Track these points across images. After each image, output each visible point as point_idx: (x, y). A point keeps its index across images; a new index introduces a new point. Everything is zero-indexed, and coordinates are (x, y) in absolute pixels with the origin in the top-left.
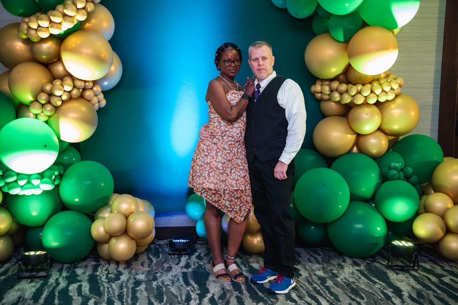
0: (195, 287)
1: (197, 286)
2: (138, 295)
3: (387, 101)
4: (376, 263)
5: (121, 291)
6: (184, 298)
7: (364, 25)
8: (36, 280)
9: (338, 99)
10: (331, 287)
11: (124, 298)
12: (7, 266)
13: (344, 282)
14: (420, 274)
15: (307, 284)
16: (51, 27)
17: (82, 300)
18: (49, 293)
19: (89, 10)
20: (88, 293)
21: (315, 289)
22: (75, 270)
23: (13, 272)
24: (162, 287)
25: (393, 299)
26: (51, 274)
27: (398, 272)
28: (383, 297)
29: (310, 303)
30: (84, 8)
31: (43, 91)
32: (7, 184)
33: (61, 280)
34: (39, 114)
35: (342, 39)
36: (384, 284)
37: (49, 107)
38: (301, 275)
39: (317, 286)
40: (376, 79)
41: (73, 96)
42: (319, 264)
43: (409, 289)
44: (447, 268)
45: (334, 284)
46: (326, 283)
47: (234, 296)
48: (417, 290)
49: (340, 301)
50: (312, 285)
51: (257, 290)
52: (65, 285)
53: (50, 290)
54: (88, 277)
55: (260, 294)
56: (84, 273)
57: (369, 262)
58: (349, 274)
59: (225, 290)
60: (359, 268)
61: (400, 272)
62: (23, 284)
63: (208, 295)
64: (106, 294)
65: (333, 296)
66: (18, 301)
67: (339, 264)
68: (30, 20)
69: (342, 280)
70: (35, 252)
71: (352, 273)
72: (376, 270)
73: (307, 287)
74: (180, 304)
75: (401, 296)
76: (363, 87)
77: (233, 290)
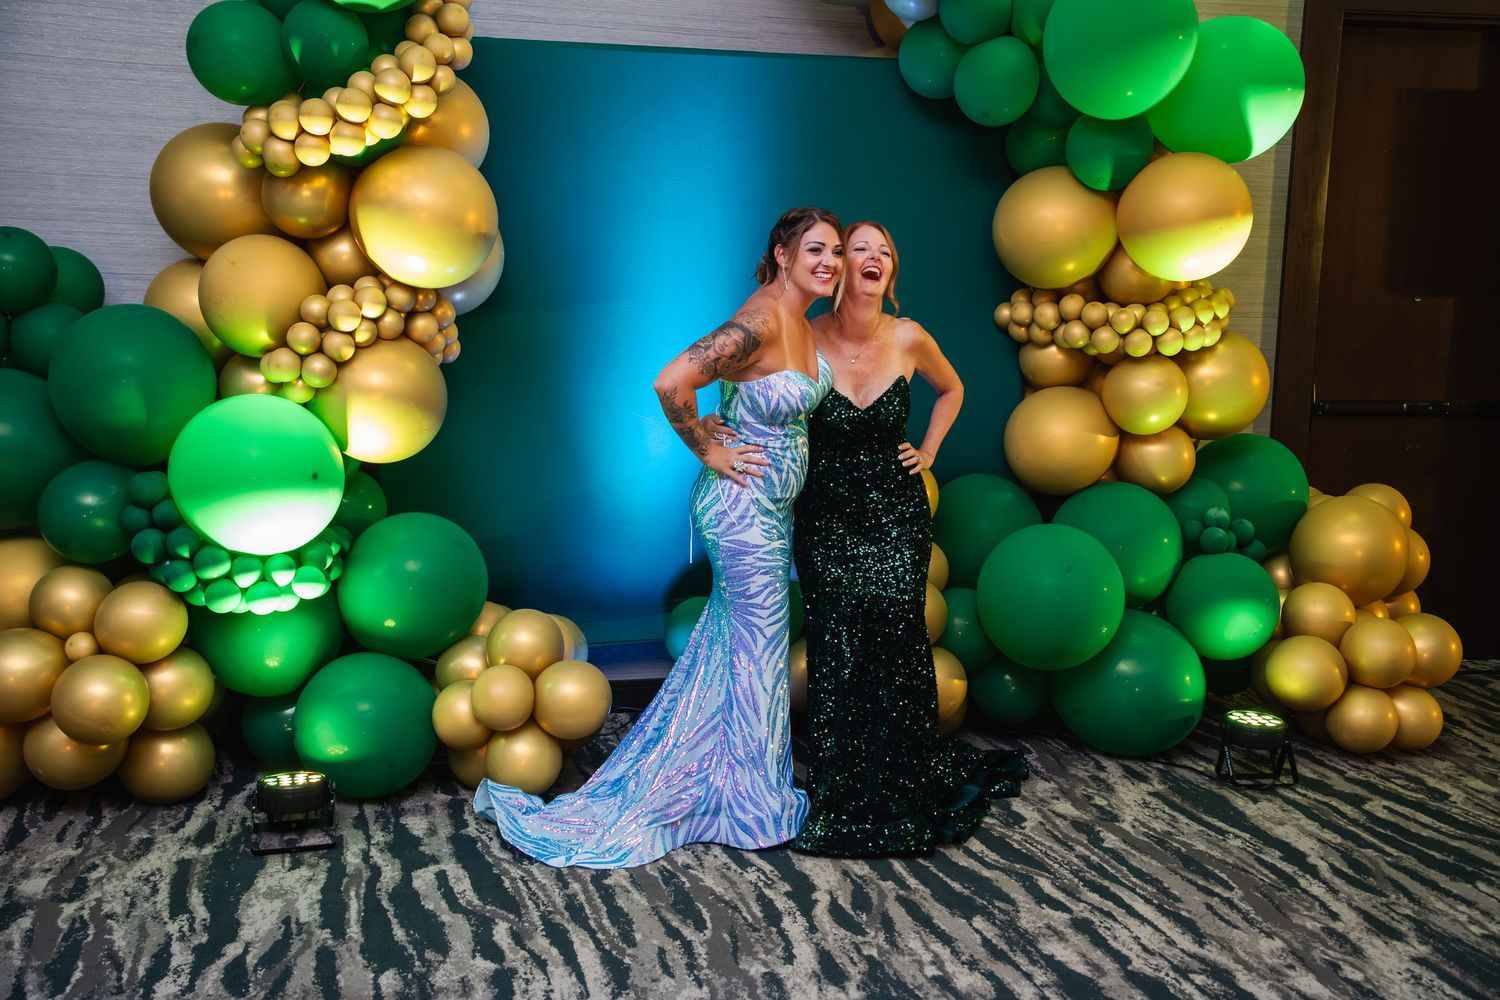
0: (768, 872)
1: (772, 868)
2: (621, 902)
3: (1204, 350)
4: (1180, 769)
5: (567, 892)
6: (757, 910)
7: (1157, 150)
8: (307, 857)
9: (1081, 343)
10: (1124, 854)
11: (589, 919)
12: (203, 809)
13: (1144, 834)
14: (1304, 795)
15: (1056, 846)
16: (337, 135)
17: (472, 926)
18: (365, 904)
19: (443, 86)
20: (476, 902)
21: (1084, 860)
22: (403, 821)
23: (229, 831)
24: (673, 876)
25: (1303, 883)
26: (341, 838)
27: (1250, 792)
28: (1272, 876)
29: (1106, 909)
30: (429, 83)
31: (300, 318)
32: (204, 584)
33: (377, 856)
34: (288, 384)
35: (1104, 185)
36: (1247, 836)
37: (318, 364)
38: (1024, 820)
39: (1087, 853)
40: (1175, 291)
41: (385, 333)
42: (1042, 778)
43: (1317, 846)
44: (1352, 774)
45: (1125, 842)
46: (1103, 841)
47: (892, 896)
48: (1338, 850)
49: (1177, 899)
50: (1071, 849)
51: (941, 875)
52: (396, 873)
53: (362, 891)
54: (451, 847)
55: (956, 886)
56: (432, 831)
57: (1161, 766)
58: (1139, 808)
59: (854, 877)
60: (1151, 787)
61: (1257, 795)
62: (276, 874)
63: (816, 895)
64: (529, 903)
65: (1146, 882)
66: (288, 935)
67: (1095, 778)
68: (276, 114)
69: (1134, 827)
70: (293, 776)
71: (1146, 805)
72: (1194, 790)
73: (1062, 857)
74: (756, 930)
75: (1313, 871)
76: (1148, 311)
77: (874, 876)
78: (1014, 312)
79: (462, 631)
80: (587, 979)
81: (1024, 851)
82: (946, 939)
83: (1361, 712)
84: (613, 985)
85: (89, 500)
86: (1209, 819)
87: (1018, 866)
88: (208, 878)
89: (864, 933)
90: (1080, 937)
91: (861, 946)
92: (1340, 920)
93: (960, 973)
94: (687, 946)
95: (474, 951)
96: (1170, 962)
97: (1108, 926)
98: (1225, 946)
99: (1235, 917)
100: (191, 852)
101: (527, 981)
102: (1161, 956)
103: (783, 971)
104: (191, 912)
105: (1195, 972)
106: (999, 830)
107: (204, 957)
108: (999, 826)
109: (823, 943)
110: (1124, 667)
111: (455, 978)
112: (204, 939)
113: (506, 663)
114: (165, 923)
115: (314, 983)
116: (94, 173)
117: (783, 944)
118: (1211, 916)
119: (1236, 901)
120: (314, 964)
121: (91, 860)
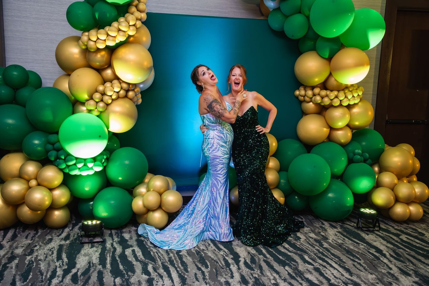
1: (228, 251)
2: (184, 260)
3: (355, 104)
4: (346, 225)
5: (169, 256)
6: (223, 263)
7: (342, 46)
8: (96, 244)
10: (329, 249)
11: (175, 264)
12: (67, 230)
13: (335, 243)
14: (382, 233)
15: (310, 246)
16: (108, 40)
17: (142, 265)
18: (111, 258)
19: (138, 26)
20: (143, 259)
21: (318, 250)
22: (123, 235)
23: (74, 236)
24: (199, 252)
25: (381, 259)
26: (105, 239)
27: (366, 232)
28: (372, 257)
29: (324, 265)
30: (134, 25)
31: (97, 91)
32: (68, 166)
33: (115, 245)
34: (93, 110)
35: (327, 56)
36: (365, 245)
37: (101, 104)
38: (301, 238)
39: (319, 249)
40: (347, 87)
41: (120, 96)
42: (306, 227)
43: (386, 248)
44: (396, 227)
45: (330, 246)
46: (323, 245)
47: (262, 260)
48: (392, 249)
49: (345, 263)
50: (314, 247)
51: (276, 254)
52: (121, 250)
53: (111, 255)
54: (136, 243)
55: (281, 257)
56: (131, 238)
57: (341, 224)
58: (334, 236)
59: (251, 254)
60: (337, 230)
61: (368, 233)
62: (86, 249)
63: (240, 259)
64: (158, 259)
65: (336, 257)
66: (90, 267)
67: (321, 227)
68: (91, 34)
69: (332, 241)
70: (92, 221)
71: (336, 235)
72: (350, 231)
73: (311, 249)
74: (223, 269)
75: (385, 256)
76: (339, 93)
77: (257, 254)
78: (300, 92)
79: (141, 181)
80: (174, 281)
81: (301, 248)
82: (277, 273)
83: (399, 209)
84: (181, 283)
85: (36, 142)
86: (354, 240)
87: (299, 252)
88: (68, 250)
89: (254, 270)
90: (316, 273)
91: (253, 274)
92: (392, 270)
93: (281, 282)
94: (203, 273)
95: (142, 273)
96: (342, 281)
97: (325, 270)
98: (358, 276)
99: (361, 268)
100: (63, 242)
101: (157, 282)
102: (340, 279)
103: (230, 280)
104: (62, 260)
105: (349, 284)
106: (293, 241)
107: (66, 272)
108: (293, 240)
109: (242, 273)
110: (330, 195)
111: (137, 280)
112: (66, 267)
113: (153, 191)
114: (55, 263)
115: (97, 281)
116: (40, 50)
117: (231, 273)
118: (354, 268)
119: (362, 264)
120: (97, 275)
121: (35, 244)
